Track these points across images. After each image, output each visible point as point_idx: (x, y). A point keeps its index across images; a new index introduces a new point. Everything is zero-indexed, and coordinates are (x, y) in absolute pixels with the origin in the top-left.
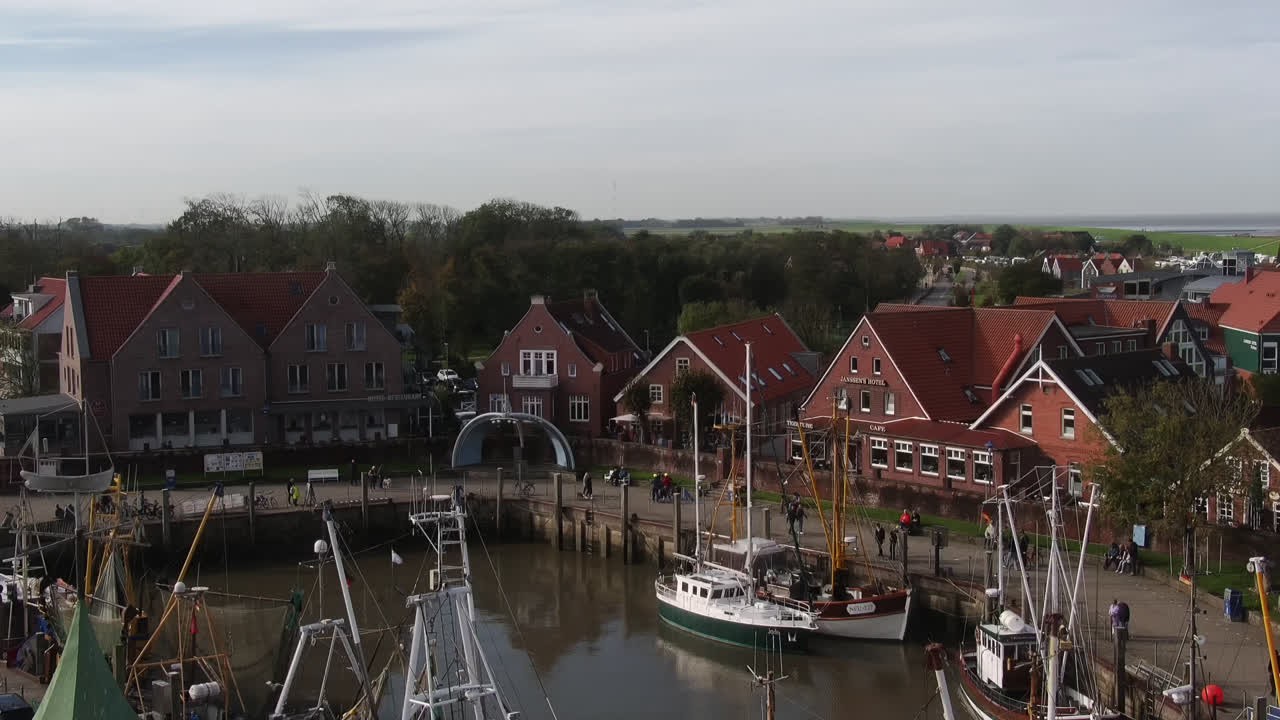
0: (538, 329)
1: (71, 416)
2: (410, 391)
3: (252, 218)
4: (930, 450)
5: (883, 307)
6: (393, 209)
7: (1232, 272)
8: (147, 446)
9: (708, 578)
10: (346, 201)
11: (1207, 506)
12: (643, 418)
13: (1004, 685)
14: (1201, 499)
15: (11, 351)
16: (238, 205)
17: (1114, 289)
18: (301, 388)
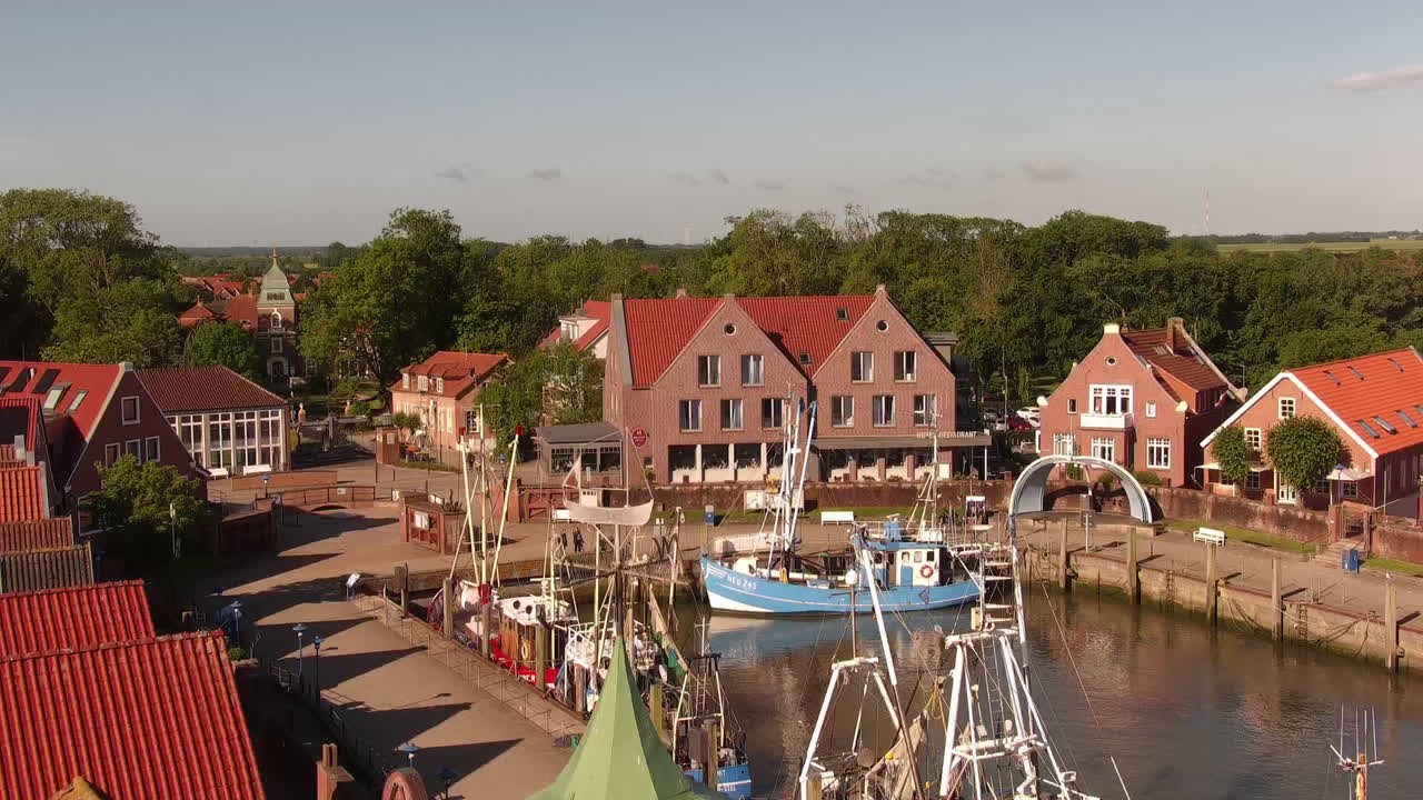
0: (1112, 361)
8: (686, 478)
10: (899, 218)
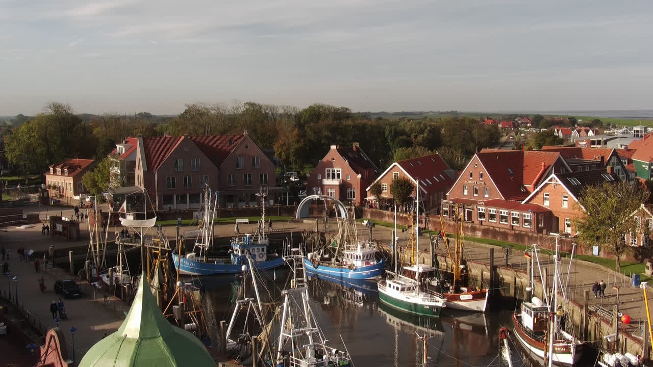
0: (334, 159)
1: (139, 196)
2: (279, 186)
3: (213, 112)
4: (504, 212)
5: (484, 151)
6: (272, 108)
7: (638, 136)
8: (170, 208)
9: (400, 282)
10: (252, 105)
11: (625, 238)
12: (379, 198)
13: (533, 329)
14: (623, 235)
15: (116, 168)
16: (207, 107)
17: (586, 143)
18: (233, 184)
